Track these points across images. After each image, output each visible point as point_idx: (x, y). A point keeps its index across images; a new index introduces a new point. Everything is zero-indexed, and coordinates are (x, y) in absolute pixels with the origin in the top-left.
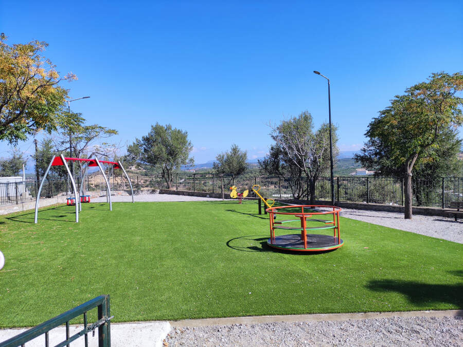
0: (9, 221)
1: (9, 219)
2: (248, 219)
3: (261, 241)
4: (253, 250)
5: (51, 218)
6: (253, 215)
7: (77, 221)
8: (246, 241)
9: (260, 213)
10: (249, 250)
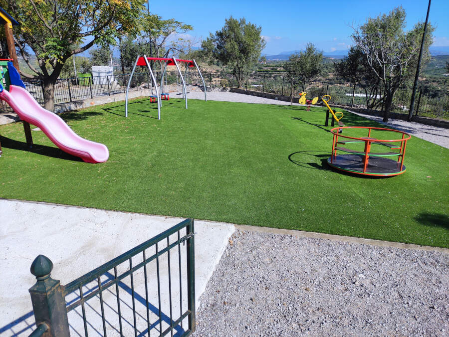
0: (105, 112)
1: (105, 110)
2: (313, 130)
3: (322, 158)
4: (312, 167)
5: (138, 113)
6: (319, 126)
7: (159, 119)
8: (307, 156)
9: (326, 125)
10: (309, 166)
